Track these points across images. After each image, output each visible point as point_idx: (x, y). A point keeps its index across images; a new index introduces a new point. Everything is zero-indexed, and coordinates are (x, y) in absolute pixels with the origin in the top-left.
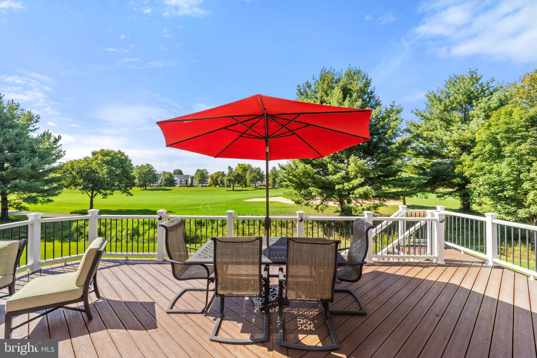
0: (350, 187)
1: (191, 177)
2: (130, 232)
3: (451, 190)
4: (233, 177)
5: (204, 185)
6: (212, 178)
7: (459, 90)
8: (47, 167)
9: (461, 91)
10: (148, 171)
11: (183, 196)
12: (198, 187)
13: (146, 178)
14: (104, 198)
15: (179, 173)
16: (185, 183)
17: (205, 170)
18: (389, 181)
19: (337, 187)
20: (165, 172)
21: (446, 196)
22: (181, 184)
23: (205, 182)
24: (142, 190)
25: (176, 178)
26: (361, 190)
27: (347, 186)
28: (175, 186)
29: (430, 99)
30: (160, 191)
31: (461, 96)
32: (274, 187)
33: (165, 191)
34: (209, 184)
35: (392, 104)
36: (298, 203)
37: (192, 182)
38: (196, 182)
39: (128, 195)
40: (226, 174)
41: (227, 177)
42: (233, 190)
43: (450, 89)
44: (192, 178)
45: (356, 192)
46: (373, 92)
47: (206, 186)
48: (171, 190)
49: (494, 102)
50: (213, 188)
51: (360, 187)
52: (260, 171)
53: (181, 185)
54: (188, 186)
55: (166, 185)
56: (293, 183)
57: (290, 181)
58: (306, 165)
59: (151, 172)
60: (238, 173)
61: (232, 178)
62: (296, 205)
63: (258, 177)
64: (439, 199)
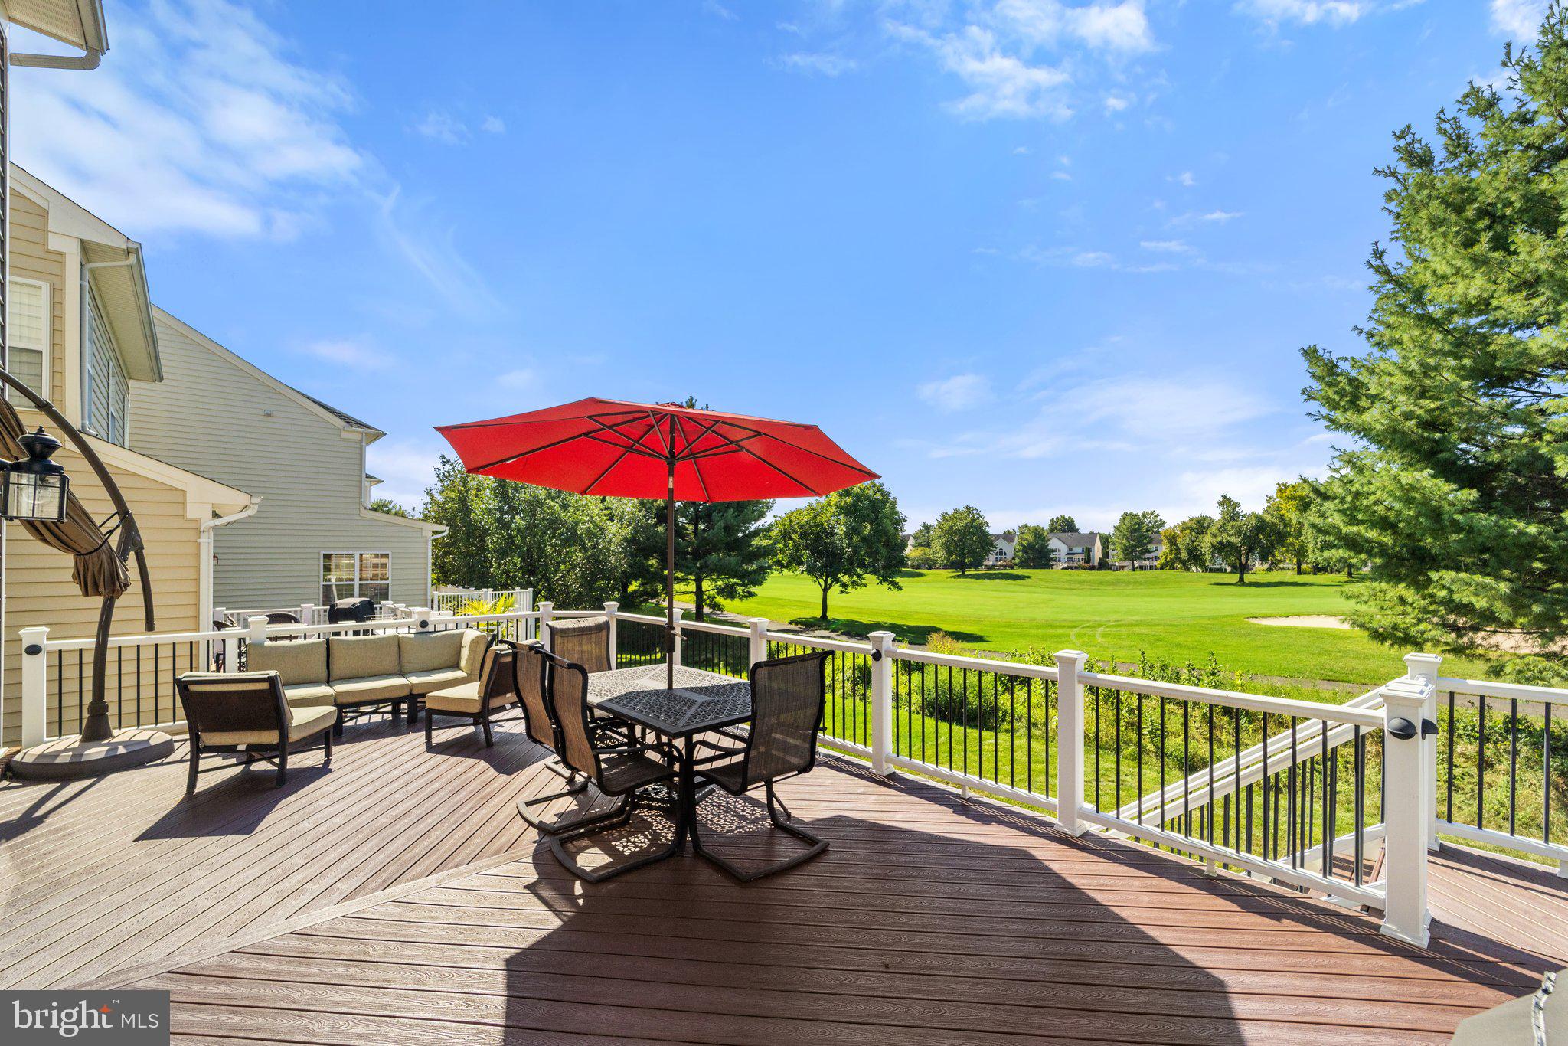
1: (1102, 537)
2: (849, 673)
4: (1239, 533)
5: (1147, 563)
6: (1172, 540)
8: (753, 527)
10: (967, 526)
11: (1051, 597)
12: (1125, 572)
13: (964, 544)
14: (842, 592)
15: (1066, 526)
16: (1082, 556)
17: (1152, 513)
20: (1026, 526)
22: (1070, 560)
23: (1147, 556)
24: (955, 577)
25: (1054, 543)
28: (1050, 567)
30: (997, 581)
33: (1009, 582)
34: (1162, 561)
37: (1106, 554)
38: (1116, 556)
39: (892, 588)
40: (1214, 526)
41: (1216, 536)
42: (1243, 581)
44: (1106, 541)
47: (1151, 568)
48: (1028, 577)
50: (1178, 574)
53: (1071, 564)
54: (1092, 568)
55: (1024, 564)
59: (975, 527)
61: (1234, 540)
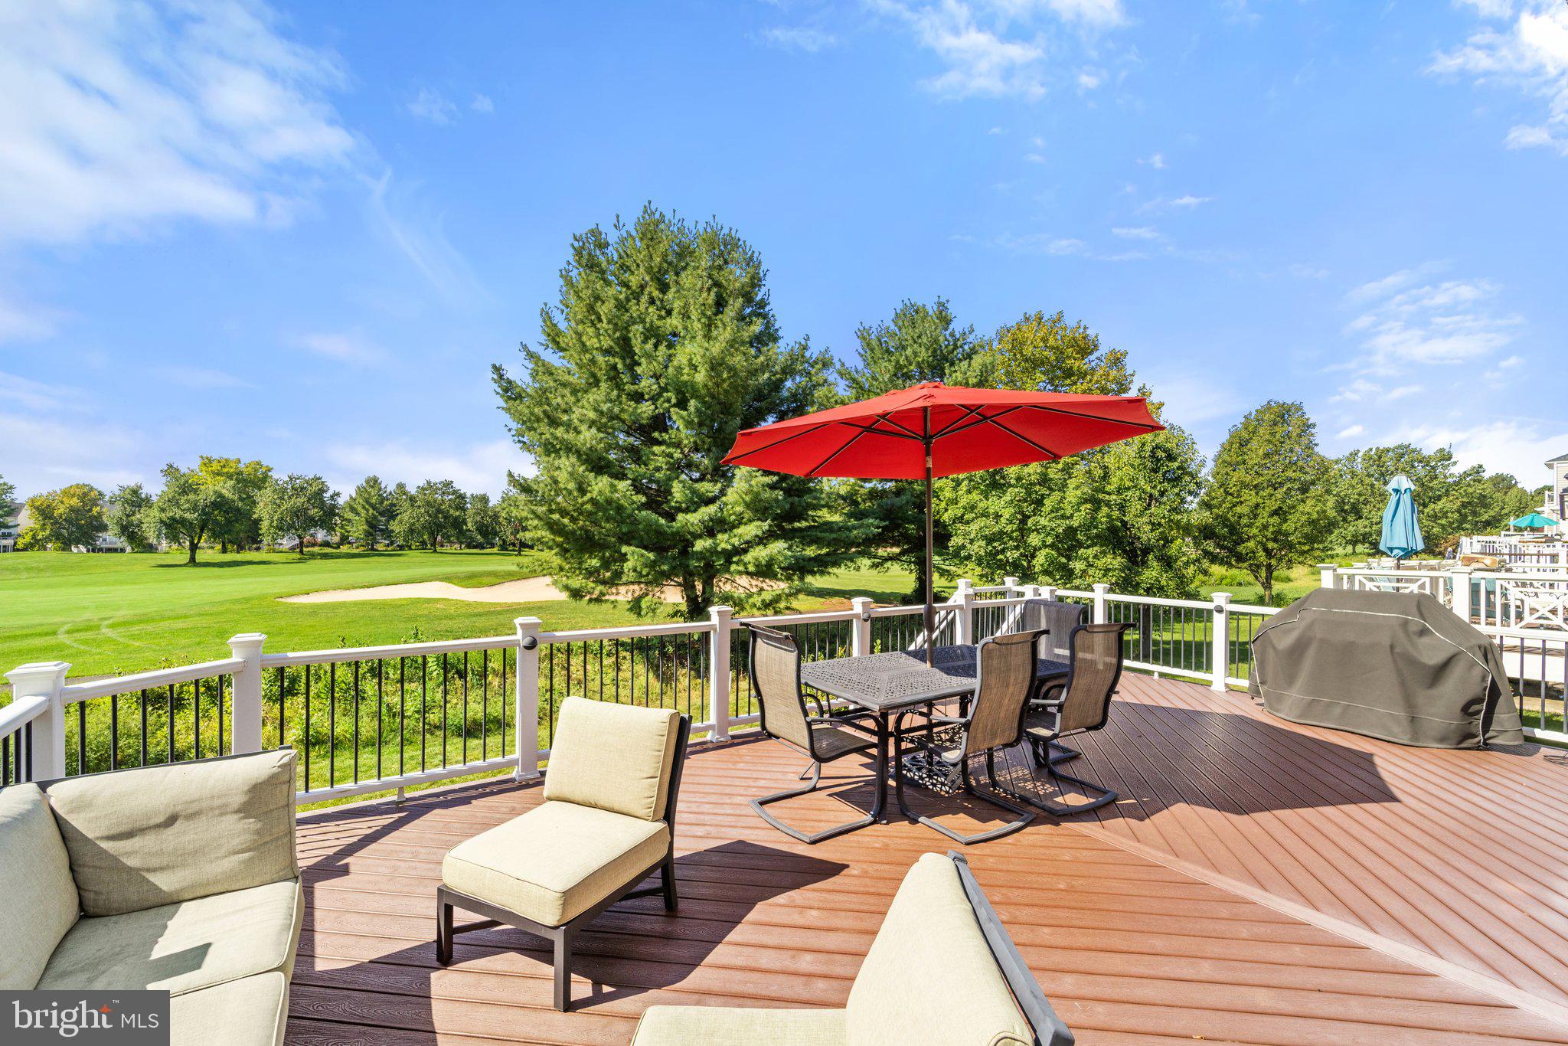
0: (733, 545)
3: (896, 550)
4: (195, 509)
6: (44, 512)
7: (919, 337)
9: (924, 339)
18: (794, 530)
19: (700, 545)
21: (889, 563)
26: (760, 553)
27: (724, 541)
29: (868, 345)
31: (923, 349)
32: (373, 549)
34: (29, 539)
35: (803, 342)
36: (576, 594)
40: (154, 499)
41: (163, 510)
42: (192, 562)
43: (904, 330)
45: (748, 558)
46: (766, 305)
49: (975, 374)
51: (758, 544)
52: (322, 491)
56: (560, 535)
57: (552, 527)
58: (616, 482)
60: (221, 496)
61: (187, 516)
62: (573, 603)
63: (313, 512)
64: (874, 572)
